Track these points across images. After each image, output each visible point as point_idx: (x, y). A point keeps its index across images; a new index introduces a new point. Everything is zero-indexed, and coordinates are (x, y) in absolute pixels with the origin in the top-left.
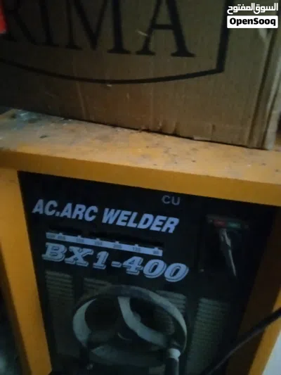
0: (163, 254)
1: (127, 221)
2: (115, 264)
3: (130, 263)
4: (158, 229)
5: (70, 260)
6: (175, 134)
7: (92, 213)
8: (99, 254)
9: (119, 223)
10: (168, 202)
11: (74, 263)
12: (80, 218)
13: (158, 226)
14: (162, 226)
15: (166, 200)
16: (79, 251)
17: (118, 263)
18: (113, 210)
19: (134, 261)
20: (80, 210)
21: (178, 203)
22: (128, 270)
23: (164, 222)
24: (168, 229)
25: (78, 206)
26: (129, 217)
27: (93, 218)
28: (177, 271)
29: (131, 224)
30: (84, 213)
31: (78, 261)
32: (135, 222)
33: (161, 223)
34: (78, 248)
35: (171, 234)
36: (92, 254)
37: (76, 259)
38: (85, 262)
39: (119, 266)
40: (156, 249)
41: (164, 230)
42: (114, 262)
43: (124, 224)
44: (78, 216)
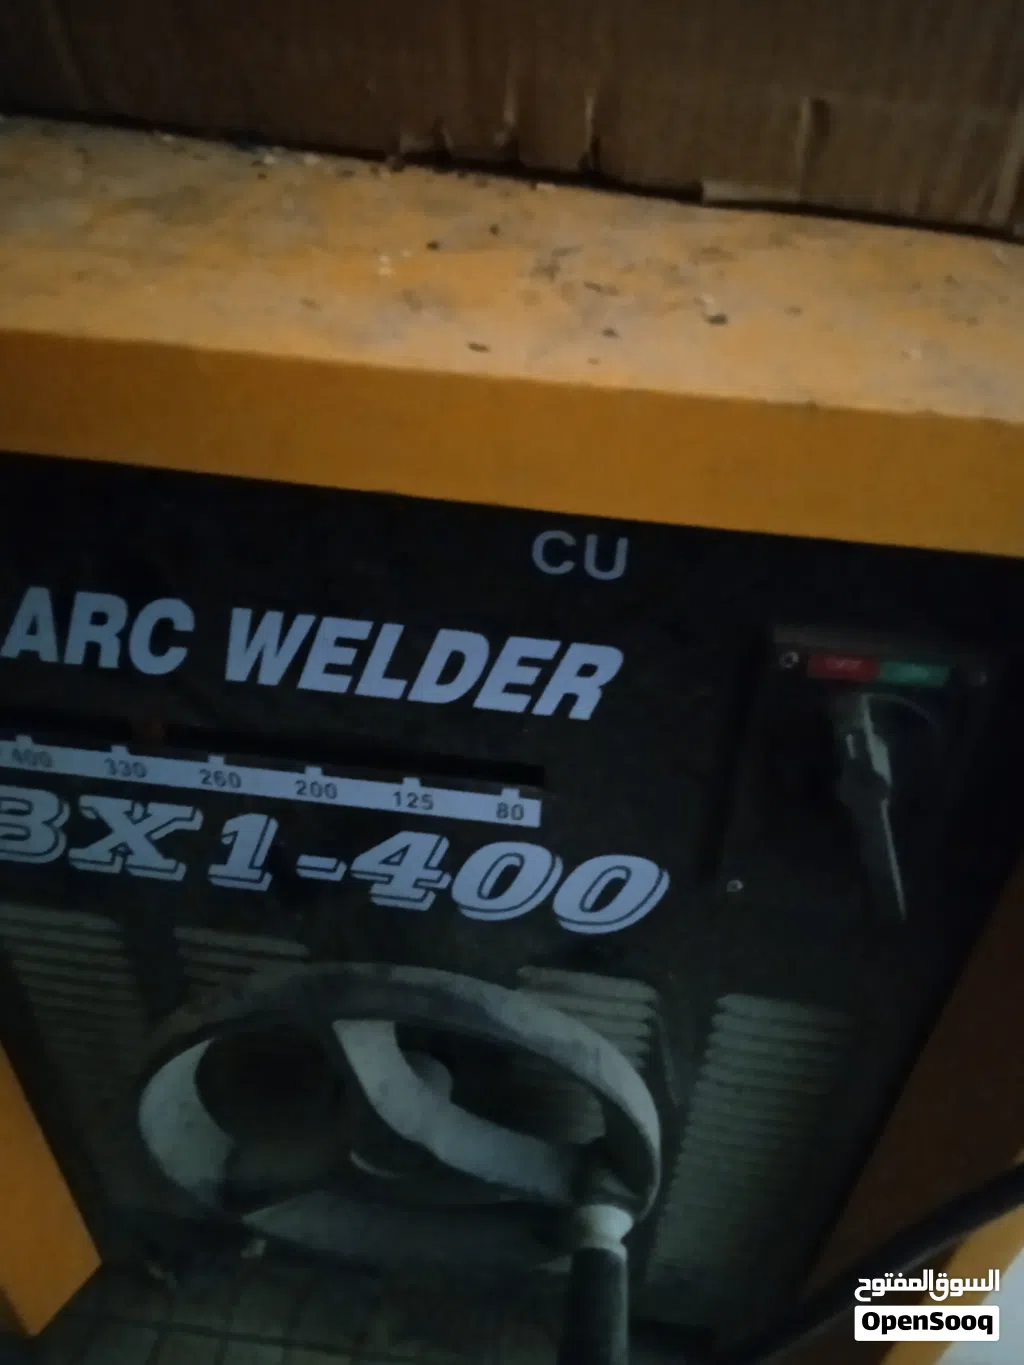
0: (545, 816)
1: (356, 670)
2: (314, 866)
3: (386, 861)
4: (517, 703)
5: (94, 856)
6: (595, 175)
7: (164, 636)
8: (230, 826)
9: (314, 679)
10: (567, 567)
11: (116, 868)
12: (109, 659)
13: (511, 688)
14: (535, 691)
15: (555, 552)
16: (129, 814)
17: (329, 862)
18: (273, 620)
19: (405, 850)
20: (99, 619)
21: (618, 570)
22: (376, 889)
23: (548, 668)
24: (569, 700)
25: (86, 602)
26: (364, 648)
27: (176, 656)
28: (614, 888)
29: (376, 684)
30: (124, 636)
31: (131, 860)
32: (391, 672)
33: (529, 676)
34: (126, 804)
35: (579, 723)
36: (196, 824)
37: (122, 851)
38: (170, 863)
39: (338, 876)
40: (510, 795)
41: (546, 706)
42: (305, 860)
43: (339, 684)
44: (93, 649)
